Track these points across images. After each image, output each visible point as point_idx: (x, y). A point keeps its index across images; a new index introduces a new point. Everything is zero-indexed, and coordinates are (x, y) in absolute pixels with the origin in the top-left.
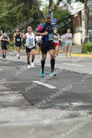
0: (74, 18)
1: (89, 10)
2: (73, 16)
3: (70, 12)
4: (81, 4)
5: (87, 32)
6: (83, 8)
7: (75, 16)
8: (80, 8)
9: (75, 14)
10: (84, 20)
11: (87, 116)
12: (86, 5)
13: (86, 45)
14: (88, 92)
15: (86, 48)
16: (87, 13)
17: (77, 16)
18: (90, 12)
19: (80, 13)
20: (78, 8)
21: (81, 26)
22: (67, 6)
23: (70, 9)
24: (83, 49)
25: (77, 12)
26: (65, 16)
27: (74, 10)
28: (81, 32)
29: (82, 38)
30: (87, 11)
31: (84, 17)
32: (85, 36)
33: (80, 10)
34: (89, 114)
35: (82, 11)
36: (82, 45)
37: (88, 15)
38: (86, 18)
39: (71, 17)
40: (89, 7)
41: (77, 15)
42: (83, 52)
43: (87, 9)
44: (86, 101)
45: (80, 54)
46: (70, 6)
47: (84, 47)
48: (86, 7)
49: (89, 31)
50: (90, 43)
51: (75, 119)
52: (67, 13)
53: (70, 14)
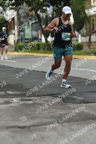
0: (9, 23)
1: (20, 17)
2: (8, 21)
3: (5, 18)
4: (14, 12)
5: (19, 35)
6: (15, 15)
7: (9, 22)
8: (14, 15)
9: (9, 20)
10: (17, 25)
11: (19, 102)
12: (18, 12)
13: (18, 45)
14: (20, 83)
15: (18, 47)
16: (19, 19)
17: (11, 22)
18: (21, 18)
19: (13, 19)
20: (12, 15)
21: (14, 30)
22: (3, 13)
23: (5, 16)
24: (16, 48)
25: (11, 18)
26: (1, 21)
27: (8, 17)
28: (14, 34)
29: (15, 39)
30: (18, 17)
31: (17, 22)
32: (18, 37)
33: (13, 17)
34: (20, 101)
35: (15, 18)
36: (15, 45)
37: (20, 20)
38: (18, 23)
39: (6, 22)
40: (20, 14)
41: (11, 20)
42: (16, 50)
43: (19, 16)
44: (18, 90)
45: (13, 52)
46: (5, 13)
47: (16, 47)
48: (18, 14)
49: (21, 33)
50: (22, 43)
51: (9, 105)
52: (3, 19)
53: (5, 20)
